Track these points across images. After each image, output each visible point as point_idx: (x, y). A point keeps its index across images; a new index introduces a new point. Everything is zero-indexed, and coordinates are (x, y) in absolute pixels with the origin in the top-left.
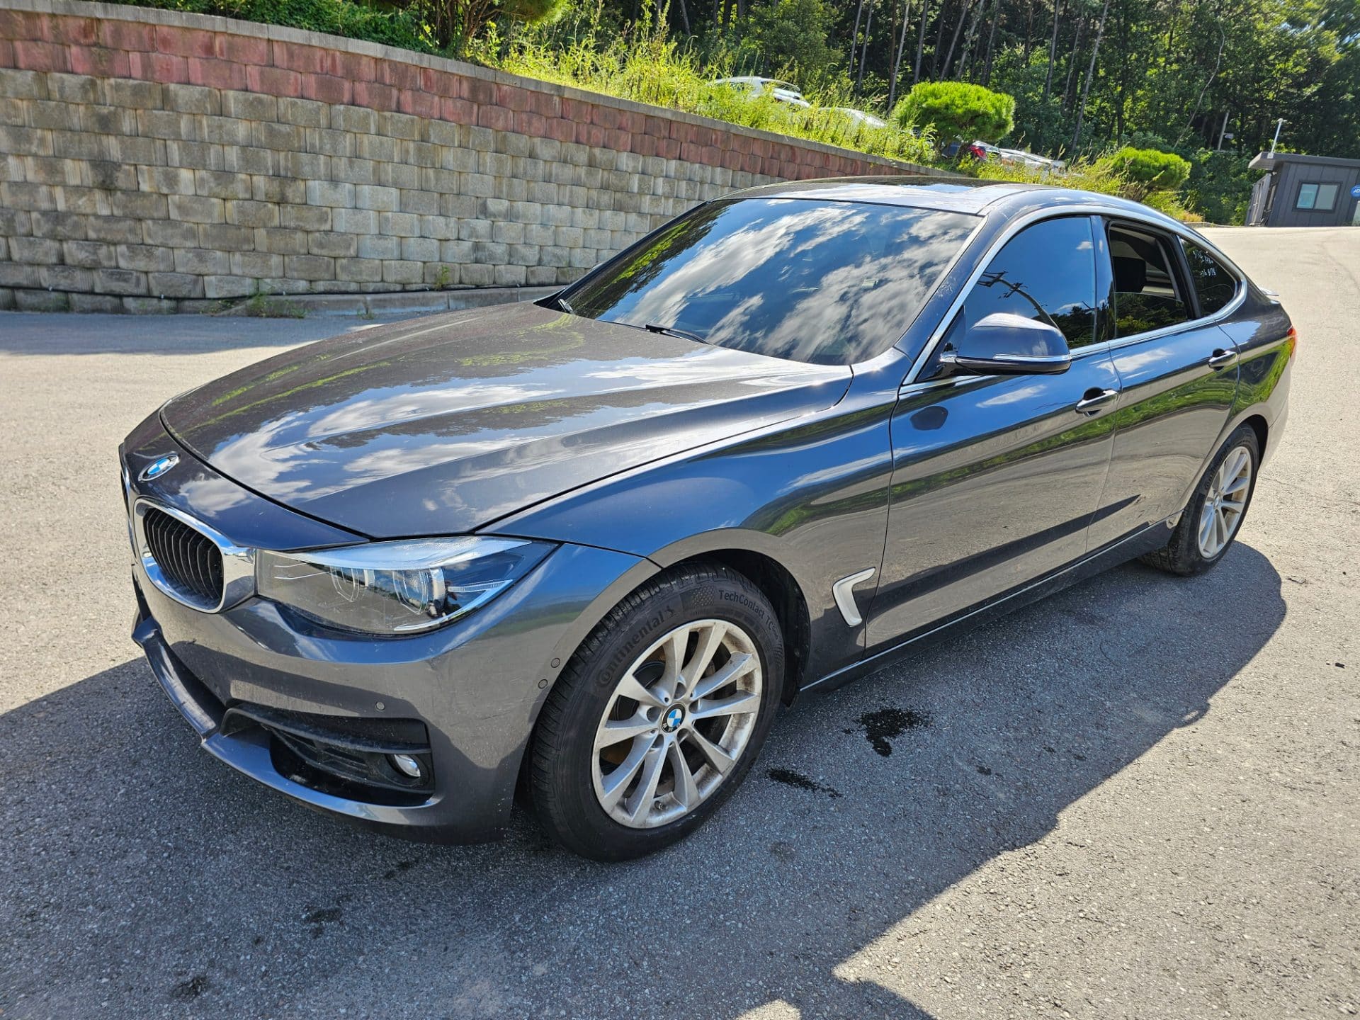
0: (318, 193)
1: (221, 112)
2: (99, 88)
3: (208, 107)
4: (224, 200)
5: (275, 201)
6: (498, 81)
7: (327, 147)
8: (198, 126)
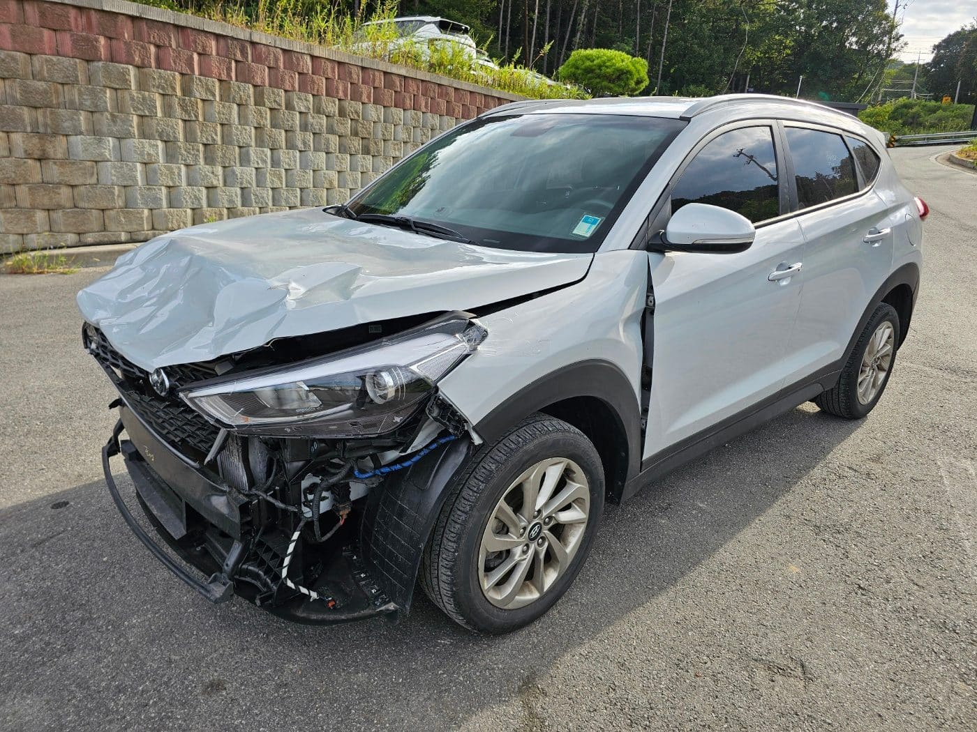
5: (36, 157)
6: (253, 40)
7: (87, 103)
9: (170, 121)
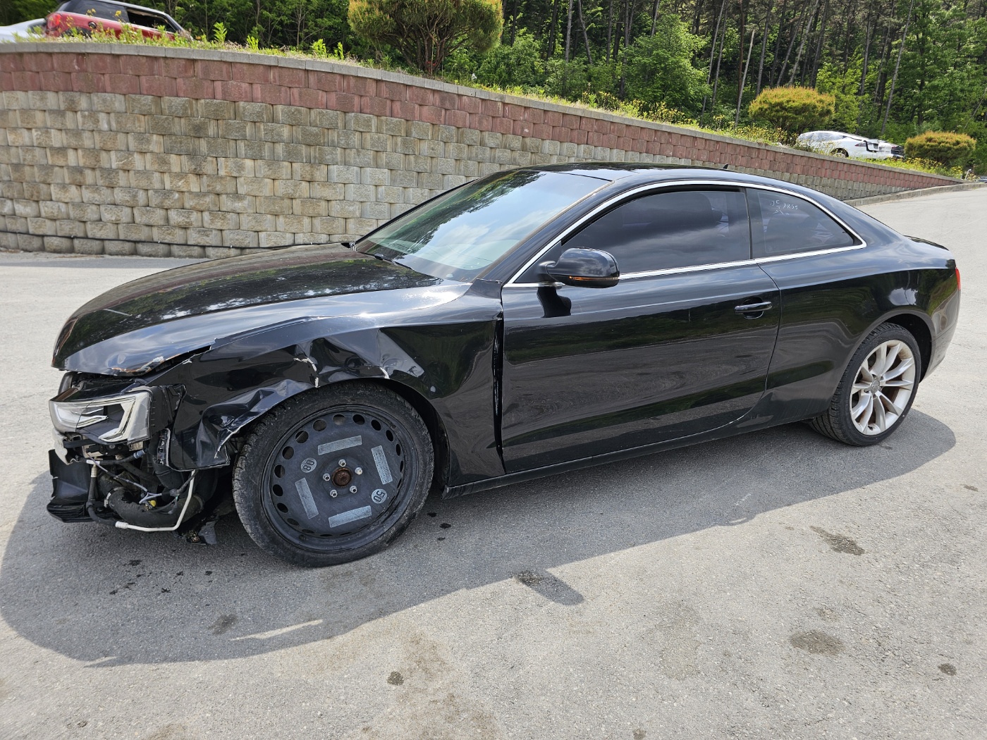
1: (273, 120)
2: (194, 106)
3: (265, 117)
4: (274, 180)
5: (307, 180)
6: (460, 93)
7: (342, 142)
8: (258, 130)
9: (396, 155)
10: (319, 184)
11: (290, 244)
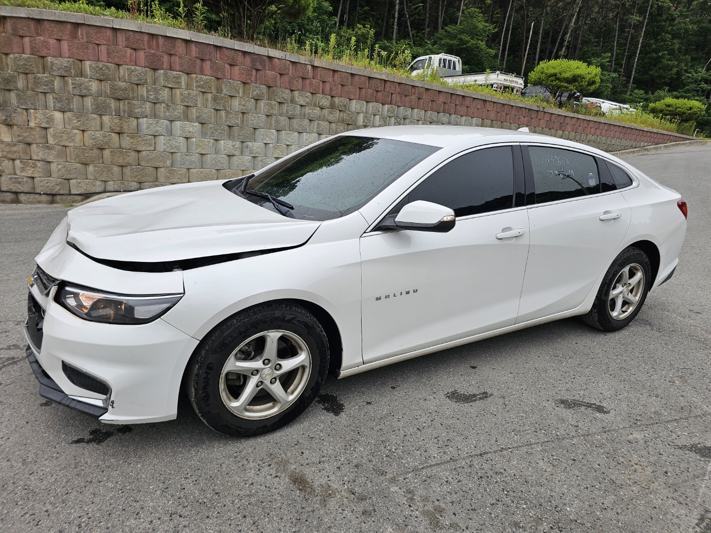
0: (145, 126)
1: (82, 74)
2: (4, 60)
3: (73, 71)
4: (83, 131)
5: (116, 132)
6: (270, 55)
7: (152, 97)
8: (66, 84)
9: (206, 110)
10: (128, 136)
11: (100, 191)
